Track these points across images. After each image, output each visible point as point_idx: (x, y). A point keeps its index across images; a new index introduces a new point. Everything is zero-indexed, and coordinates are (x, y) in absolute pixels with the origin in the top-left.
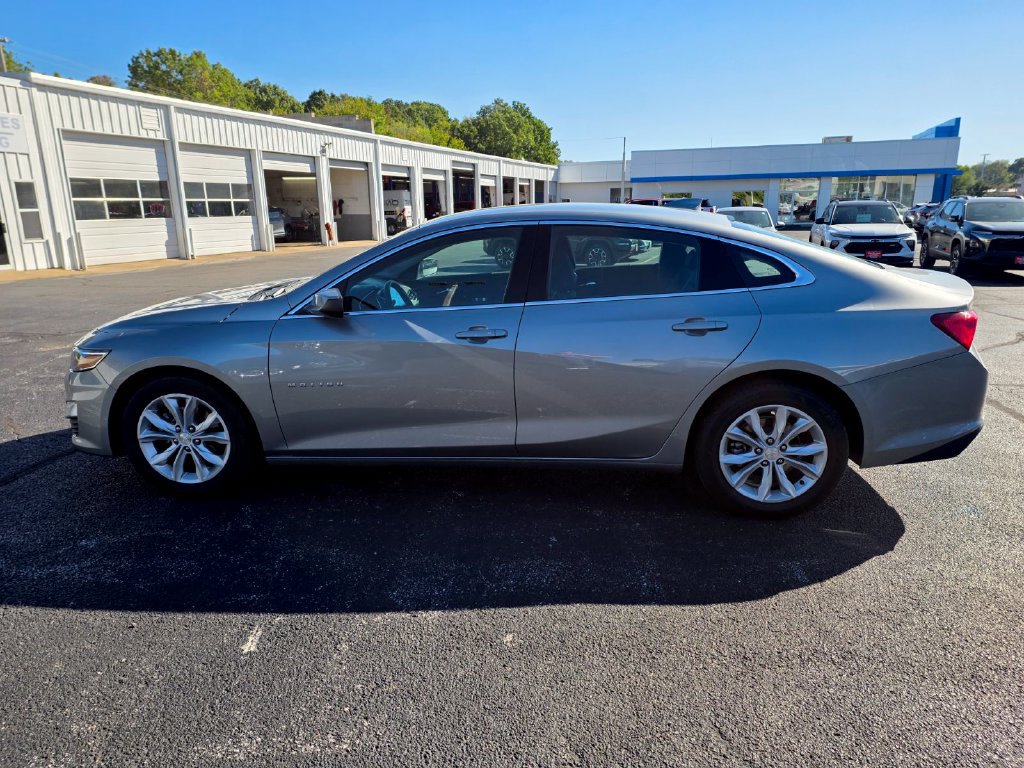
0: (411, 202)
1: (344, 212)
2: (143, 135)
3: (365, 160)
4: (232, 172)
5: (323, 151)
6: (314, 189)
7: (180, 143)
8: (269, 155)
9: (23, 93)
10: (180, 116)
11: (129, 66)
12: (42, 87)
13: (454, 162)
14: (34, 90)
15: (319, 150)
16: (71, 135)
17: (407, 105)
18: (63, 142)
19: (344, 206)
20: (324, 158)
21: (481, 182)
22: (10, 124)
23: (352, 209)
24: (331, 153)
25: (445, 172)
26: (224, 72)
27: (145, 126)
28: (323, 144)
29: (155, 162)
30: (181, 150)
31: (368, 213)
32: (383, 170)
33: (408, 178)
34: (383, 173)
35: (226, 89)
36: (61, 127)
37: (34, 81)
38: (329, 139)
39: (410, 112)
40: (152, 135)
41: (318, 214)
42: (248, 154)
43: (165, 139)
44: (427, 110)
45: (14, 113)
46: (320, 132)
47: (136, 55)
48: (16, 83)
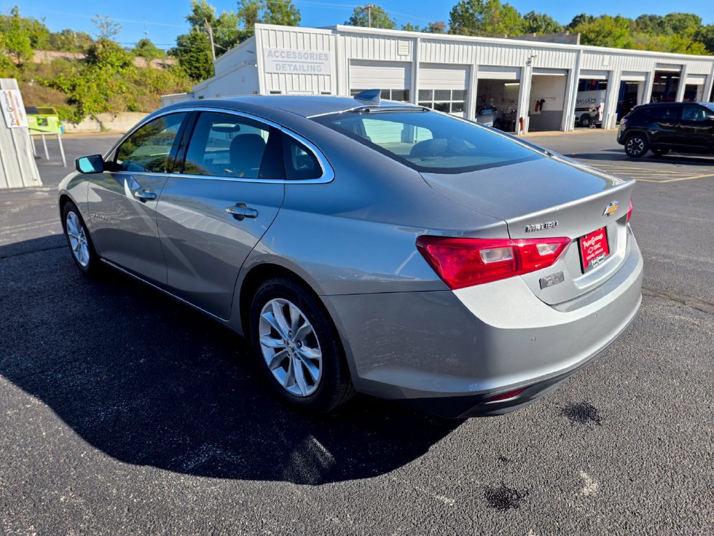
0: (605, 101)
1: (544, 109)
2: (398, 59)
3: (566, 68)
4: (454, 81)
5: (529, 62)
6: (517, 92)
7: (420, 63)
8: (483, 68)
9: (332, 38)
10: (424, 44)
11: (450, 13)
12: (343, 33)
13: (658, 65)
14: (338, 35)
15: (526, 60)
16: (355, 62)
17: (660, 17)
18: (350, 66)
19: (544, 104)
20: (529, 67)
21: (686, 81)
22: (324, 58)
23: (549, 106)
24: (534, 64)
25: (647, 74)
26: (510, 9)
27: (400, 53)
28: (529, 57)
29: (403, 76)
30: (420, 67)
31: (561, 109)
32: (581, 74)
33: (606, 80)
34: (580, 76)
35: (508, 22)
36: (350, 57)
37: (339, 30)
38: (535, 52)
39: (661, 24)
40: (403, 59)
41: (516, 111)
42: (468, 68)
43: (412, 61)
44: (679, 21)
45: (326, 51)
46: (529, 47)
47: (456, 5)
48: (329, 32)
